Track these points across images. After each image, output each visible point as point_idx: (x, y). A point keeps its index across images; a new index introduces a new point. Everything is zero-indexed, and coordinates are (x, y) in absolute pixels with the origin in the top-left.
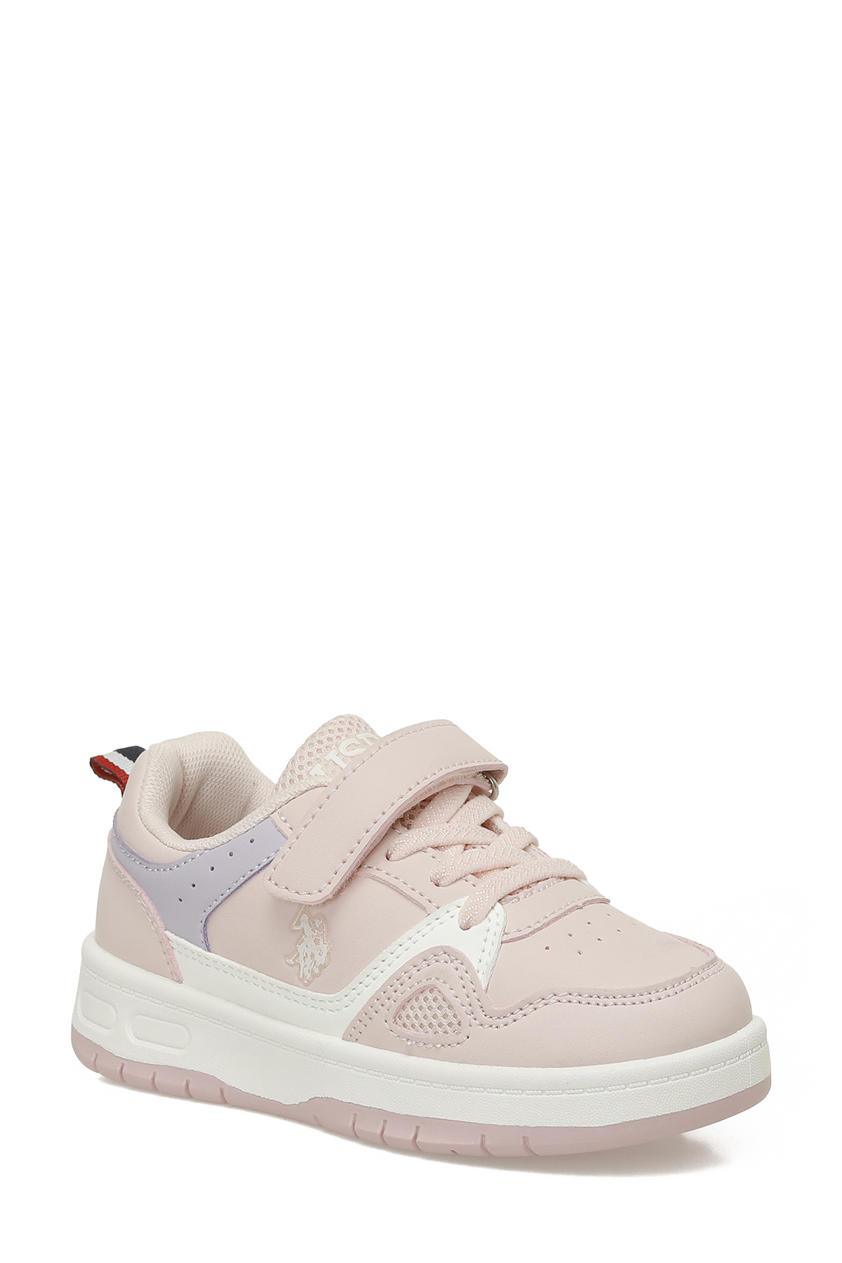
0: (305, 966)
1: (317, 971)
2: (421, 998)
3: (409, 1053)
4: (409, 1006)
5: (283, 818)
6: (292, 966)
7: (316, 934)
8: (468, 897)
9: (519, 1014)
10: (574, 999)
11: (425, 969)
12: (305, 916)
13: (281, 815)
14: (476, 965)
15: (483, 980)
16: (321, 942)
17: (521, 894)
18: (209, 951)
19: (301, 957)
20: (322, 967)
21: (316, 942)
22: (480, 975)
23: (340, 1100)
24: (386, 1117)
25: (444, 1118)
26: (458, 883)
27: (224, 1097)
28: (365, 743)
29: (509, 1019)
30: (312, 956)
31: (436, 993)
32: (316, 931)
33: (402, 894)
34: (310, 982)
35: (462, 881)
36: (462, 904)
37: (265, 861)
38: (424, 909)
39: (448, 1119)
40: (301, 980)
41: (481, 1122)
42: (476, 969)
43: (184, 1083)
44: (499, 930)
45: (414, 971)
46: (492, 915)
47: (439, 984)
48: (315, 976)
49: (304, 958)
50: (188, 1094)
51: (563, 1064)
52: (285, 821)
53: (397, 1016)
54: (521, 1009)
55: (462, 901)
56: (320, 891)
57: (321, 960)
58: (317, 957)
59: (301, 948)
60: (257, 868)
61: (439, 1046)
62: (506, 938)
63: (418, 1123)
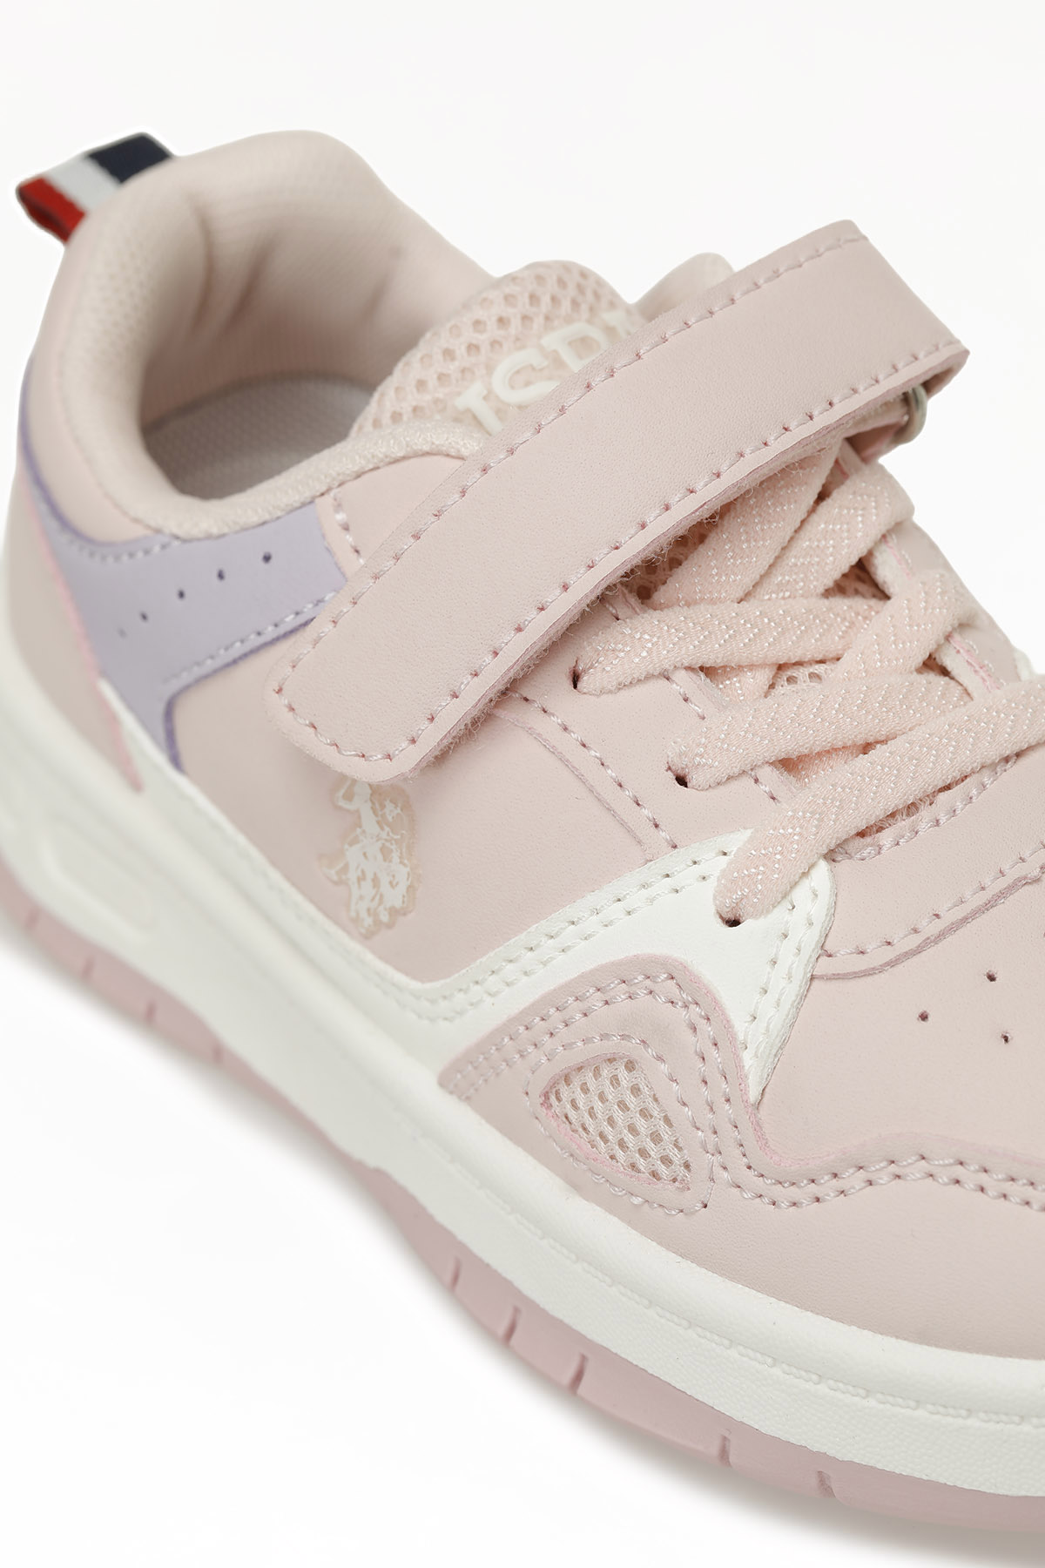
0: (361, 898)
1: (385, 918)
2: (606, 1073)
4: (577, 1081)
5: (341, 517)
6: (336, 883)
7: (384, 835)
8: (748, 833)
9: (828, 1187)
10: (969, 1175)
11: (623, 1005)
12: (364, 786)
13: (338, 507)
14: (741, 1026)
15: (752, 1072)
16: (395, 856)
17: (886, 838)
18: (178, 768)
20: (394, 912)
21: (385, 853)
22: (748, 1059)
26: (734, 785)
28: (558, 362)
29: (804, 1193)
30: (376, 881)
31: (638, 1076)
32: (387, 829)
33: (590, 792)
35: (747, 782)
36: (733, 849)
37: (290, 621)
38: (638, 842)
42: (741, 1037)
44: (811, 939)
45: (596, 1000)
46: (801, 894)
47: (645, 1056)
48: (380, 924)
49: (359, 877)
51: (925, 1336)
52: (346, 528)
53: (552, 1092)
54: (835, 1175)
55: (737, 841)
56: (389, 757)
57: (395, 898)
58: (385, 887)
59: (353, 854)
60: (270, 632)
61: (637, 1201)
62: (825, 966)
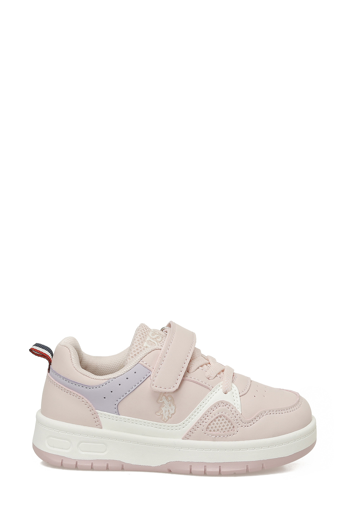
0: (165, 415)
1: (170, 416)
2: (217, 420)
3: (214, 440)
4: (212, 424)
9: (255, 421)
10: (272, 413)
11: (216, 410)
12: (164, 397)
13: (143, 362)
15: (239, 410)
18: (119, 415)
19: (164, 412)
20: (172, 414)
22: (237, 409)
23: (183, 461)
24: (205, 465)
25: (231, 461)
26: (216, 378)
27: (123, 467)
29: (251, 423)
30: (169, 411)
31: (223, 418)
32: (169, 402)
33: (199, 384)
34: (167, 420)
38: (208, 388)
39: (233, 461)
40: (163, 421)
41: (246, 461)
42: (235, 407)
43: (106, 465)
44: (237, 392)
45: (212, 411)
46: (232, 387)
47: (223, 414)
48: (169, 418)
49: (165, 412)
50: (107, 469)
52: (146, 364)
53: (207, 428)
54: (255, 419)
58: (170, 411)
59: (163, 409)
61: (226, 436)
62: (240, 395)
63: (220, 465)
